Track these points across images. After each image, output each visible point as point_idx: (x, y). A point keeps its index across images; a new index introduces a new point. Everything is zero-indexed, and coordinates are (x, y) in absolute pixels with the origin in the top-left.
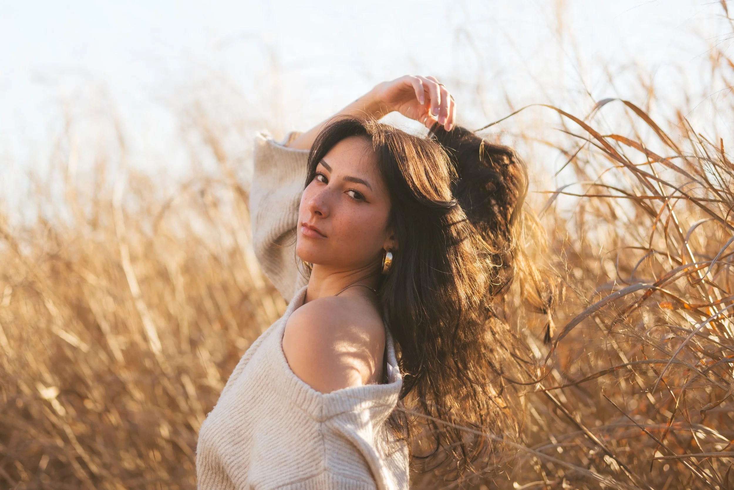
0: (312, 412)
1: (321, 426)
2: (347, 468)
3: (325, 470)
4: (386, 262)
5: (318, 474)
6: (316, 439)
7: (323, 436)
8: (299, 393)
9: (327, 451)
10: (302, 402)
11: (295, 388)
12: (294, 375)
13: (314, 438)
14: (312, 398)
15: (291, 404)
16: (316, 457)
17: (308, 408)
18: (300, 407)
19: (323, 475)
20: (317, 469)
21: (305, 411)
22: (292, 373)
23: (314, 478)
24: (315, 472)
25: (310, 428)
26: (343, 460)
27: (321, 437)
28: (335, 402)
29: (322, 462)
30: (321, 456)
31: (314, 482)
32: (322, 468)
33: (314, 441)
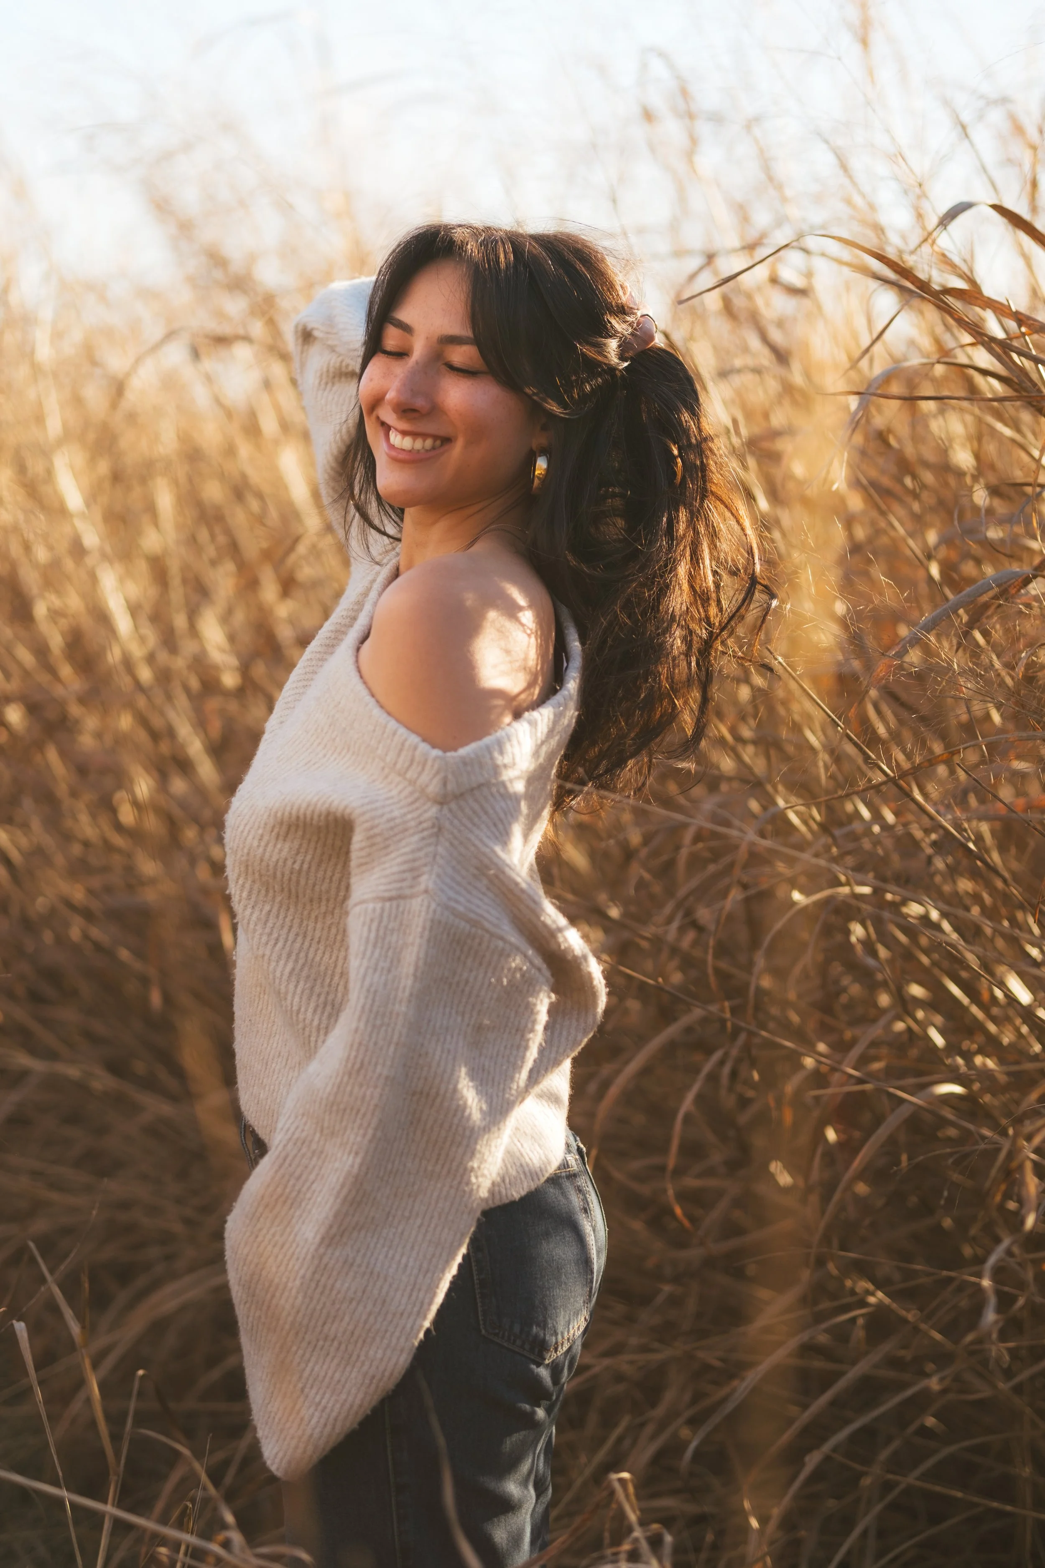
0: (427, 786)
1: (441, 810)
2: (462, 899)
3: (426, 891)
4: (537, 473)
5: (412, 897)
6: (426, 833)
7: (440, 829)
8: (401, 750)
9: (438, 857)
10: (407, 764)
11: (392, 740)
12: (389, 718)
13: (423, 830)
14: (426, 761)
15: (383, 769)
16: (417, 864)
17: (418, 778)
18: (402, 774)
19: (419, 900)
20: (411, 887)
21: (412, 782)
22: (385, 715)
23: (402, 902)
24: (408, 892)
25: (419, 812)
26: (459, 884)
27: (435, 830)
28: (469, 768)
29: (424, 878)
30: (425, 865)
31: (401, 909)
32: (422, 887)
33: (421, 835)
